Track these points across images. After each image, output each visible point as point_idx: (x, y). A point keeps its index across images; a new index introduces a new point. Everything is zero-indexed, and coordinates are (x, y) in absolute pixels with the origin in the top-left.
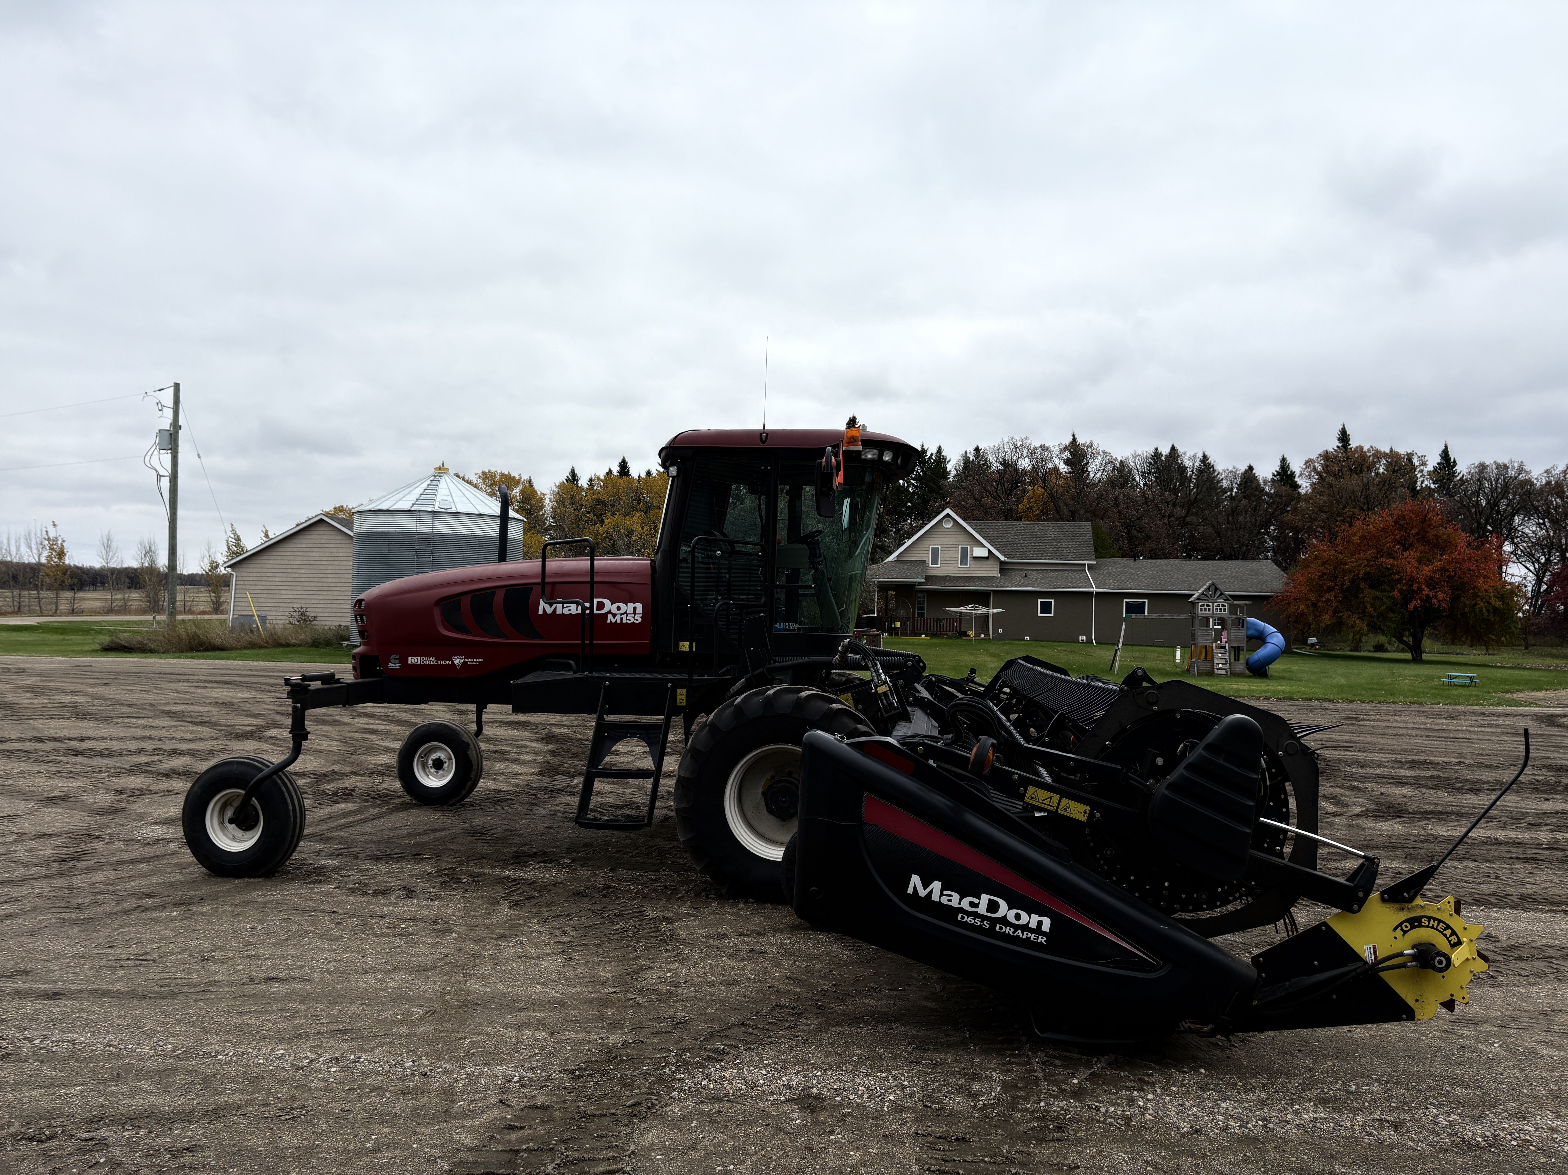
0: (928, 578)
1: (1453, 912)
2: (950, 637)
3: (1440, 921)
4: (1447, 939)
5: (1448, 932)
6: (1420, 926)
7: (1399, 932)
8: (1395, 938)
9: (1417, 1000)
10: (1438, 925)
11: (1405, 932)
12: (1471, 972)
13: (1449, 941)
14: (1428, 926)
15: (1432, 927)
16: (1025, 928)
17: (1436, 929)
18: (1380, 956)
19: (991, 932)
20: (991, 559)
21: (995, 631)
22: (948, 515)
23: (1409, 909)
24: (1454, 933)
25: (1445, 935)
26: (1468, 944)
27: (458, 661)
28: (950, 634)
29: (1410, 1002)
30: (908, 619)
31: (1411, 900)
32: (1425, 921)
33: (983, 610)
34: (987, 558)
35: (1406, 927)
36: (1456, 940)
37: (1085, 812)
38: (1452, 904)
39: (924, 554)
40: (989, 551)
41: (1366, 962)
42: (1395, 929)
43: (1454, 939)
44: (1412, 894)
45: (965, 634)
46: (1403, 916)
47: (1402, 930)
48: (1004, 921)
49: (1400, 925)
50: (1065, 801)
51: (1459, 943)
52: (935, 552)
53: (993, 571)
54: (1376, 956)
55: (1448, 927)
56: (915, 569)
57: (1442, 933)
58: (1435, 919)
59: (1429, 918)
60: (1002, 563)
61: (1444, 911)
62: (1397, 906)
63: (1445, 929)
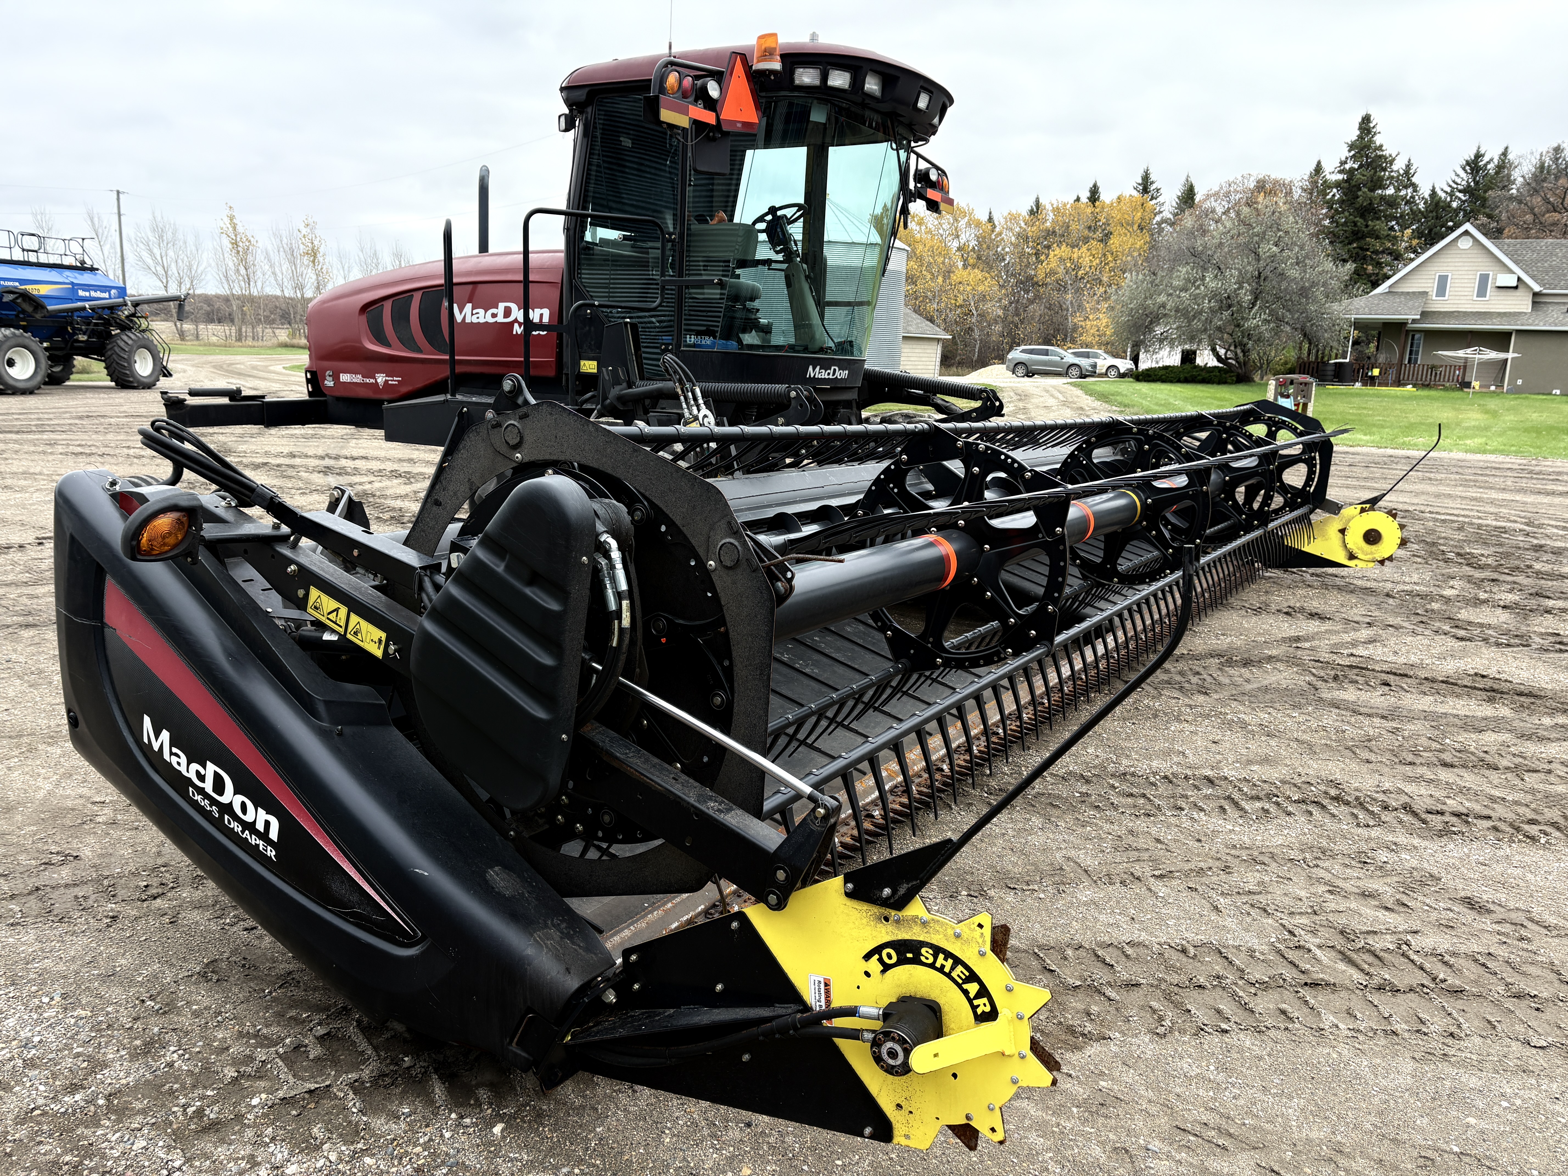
0: (1424, 314)
1: (987, 947)
2: (1446, 389)
3: (957, 961)
4: (970, 1001)
5: (973, 988)
6: (917, 961)
7: (874, 965)
8: (867, 974)
9: (899, 1106)
10: (953, 968)
11: (886, 968)
12: (1014, 1081)
13: (974, 1008)
14: (932, 966)
15: (941, 970)
16: (250, 827)
17: (948, 975)
18: (836, 1003)
19: (218, 824)
20: (1520, 289)
21: (1512, 381)
22: (1466, 233)
23: (898, 922)
24: (983, 992)
25: (966, 992)
26: (1010, 1021)
27: (381, 379)
28: (1448, 384)
29: (886, 1104)
30: (1391, 366)
31: (900, 903)
32: (926, 954)
33: (1502, 356)
34: (1516, 288)
35: (889, 956)
36: (988, 1009)
37: (380, 641)
38: (987, 931)
39: (1426, 282)
40: (1519, 279)
41: (806, 1008)
42: (867, 957)
43: (983, 1005)
44: (902, 891)
45: (1468, 385)
46: (885, 933)
47: (881, 960)
48: (227, 808)
49: (878, 950)
50: (354, 618)
51: (992, 1015)
52: (1443, 281)
53: (1521, 303)
54: (828, 1001)
55: (973, 977)
56: (1411, 303)
57: (959, 986)
58: (948, 955)
59: (937, 950)
60: (1535, 294)
61: (967, 942)
62: (875, 910)
63: (967, 980)
